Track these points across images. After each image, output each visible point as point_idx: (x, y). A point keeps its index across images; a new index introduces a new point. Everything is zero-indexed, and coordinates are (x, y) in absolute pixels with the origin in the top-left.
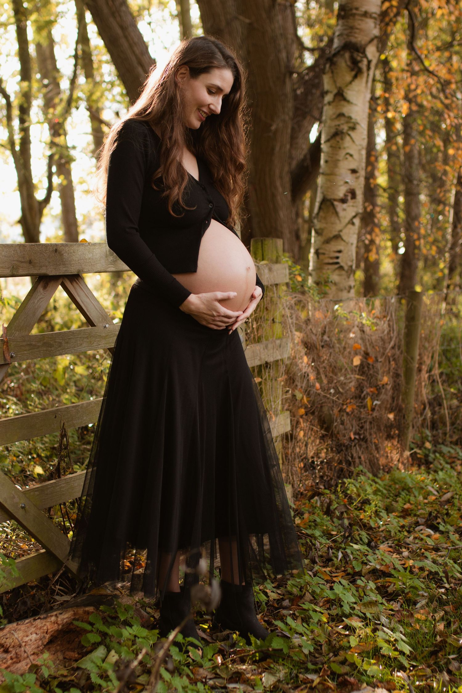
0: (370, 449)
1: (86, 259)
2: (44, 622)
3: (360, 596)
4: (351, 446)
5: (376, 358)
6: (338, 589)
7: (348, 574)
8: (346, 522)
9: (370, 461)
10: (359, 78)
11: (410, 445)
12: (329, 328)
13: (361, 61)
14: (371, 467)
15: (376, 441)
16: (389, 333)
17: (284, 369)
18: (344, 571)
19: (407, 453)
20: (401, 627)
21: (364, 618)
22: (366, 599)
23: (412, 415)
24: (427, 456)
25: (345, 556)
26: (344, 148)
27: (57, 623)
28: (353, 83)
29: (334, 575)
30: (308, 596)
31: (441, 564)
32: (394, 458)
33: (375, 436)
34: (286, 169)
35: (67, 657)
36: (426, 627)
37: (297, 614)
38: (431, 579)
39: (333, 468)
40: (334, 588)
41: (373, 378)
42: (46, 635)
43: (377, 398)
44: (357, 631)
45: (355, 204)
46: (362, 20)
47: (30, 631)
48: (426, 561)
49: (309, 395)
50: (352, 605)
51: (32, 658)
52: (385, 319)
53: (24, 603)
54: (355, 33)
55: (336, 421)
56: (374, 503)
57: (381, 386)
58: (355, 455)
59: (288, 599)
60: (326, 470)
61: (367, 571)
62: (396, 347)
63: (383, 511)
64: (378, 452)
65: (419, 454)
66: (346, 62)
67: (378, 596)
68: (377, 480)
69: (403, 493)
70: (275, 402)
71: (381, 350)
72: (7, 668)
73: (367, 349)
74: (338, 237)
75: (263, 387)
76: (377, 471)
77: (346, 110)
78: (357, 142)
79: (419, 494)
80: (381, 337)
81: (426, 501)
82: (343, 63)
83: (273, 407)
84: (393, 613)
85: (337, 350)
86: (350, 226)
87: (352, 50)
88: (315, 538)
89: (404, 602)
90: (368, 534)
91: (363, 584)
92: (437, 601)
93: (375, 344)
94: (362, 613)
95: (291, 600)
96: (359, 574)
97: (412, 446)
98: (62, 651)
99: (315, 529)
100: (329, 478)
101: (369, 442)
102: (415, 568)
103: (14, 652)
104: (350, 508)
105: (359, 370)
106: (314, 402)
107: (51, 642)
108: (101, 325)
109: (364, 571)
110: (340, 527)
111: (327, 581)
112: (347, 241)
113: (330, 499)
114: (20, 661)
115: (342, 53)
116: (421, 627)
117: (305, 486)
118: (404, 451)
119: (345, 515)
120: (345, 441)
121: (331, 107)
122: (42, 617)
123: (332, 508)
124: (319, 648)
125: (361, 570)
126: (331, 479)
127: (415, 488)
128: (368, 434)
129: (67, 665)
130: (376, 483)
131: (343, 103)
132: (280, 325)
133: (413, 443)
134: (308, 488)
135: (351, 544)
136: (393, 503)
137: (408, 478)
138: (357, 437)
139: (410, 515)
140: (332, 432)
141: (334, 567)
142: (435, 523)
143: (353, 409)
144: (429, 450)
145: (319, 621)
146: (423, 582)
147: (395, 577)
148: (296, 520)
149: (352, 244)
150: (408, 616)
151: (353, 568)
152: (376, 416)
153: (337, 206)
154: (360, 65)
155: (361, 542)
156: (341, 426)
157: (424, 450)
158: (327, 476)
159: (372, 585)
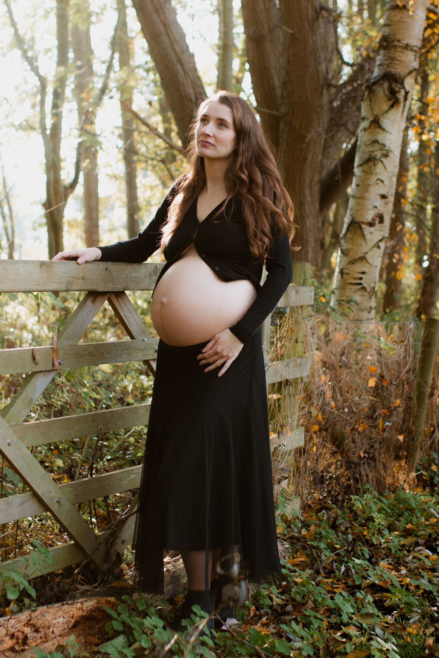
0: (378, 468)
1: (132, 278)
2: (70, 607)
3: (358, 608)
4: (360, 464)
5: (391, 381)
6: (338, 599)
7: (348, 587)
8: (350, 537)
9: (377, 480)
10: (395, 108)
11: (416, 466)
12: (348, 350)
13: (399, 92)
14: (378, 485)
15: (384, 461)
16: (405, 357)
17: (303, 386)
18: (345, 583)
19: (413, 474)
20: (394, 639)
21: (360, 628)
22: (364, 611)
23: (420, 438)
24: (432, 478)
25: (348, 569)
26: (376, 174)
27: (82, 609)
28: (390, 112)
29: (335, 586)
30: (310, 604)
31: (435, 584)
32: (400, 478)
33: (383, 456)
34: (316, 178)
35: (88, 641)
36: (416, 641)
37: (299, 619)
38: (426, 597)
39: (341, 483)
40: (335, 598)
41: (387, 401)
42: (71, 620)
43: (388, 420)
44: (354, 639)
45: (382, 229)
46: (402, 52)
47: (59, 615)
48: (422, 580)
49: (324, 412)
50: (350, 615)
51: (58, 638)
52: (402, 344)
53: (52, 589)
54: (395, 64)
55: (348, 438)
56: (378, 521)
57: (393, 408)
58: (363, 473)
59: (291, 604)
60: (334, 484)
61: (367, 585)
62: (411, 371)
63: (386, 529)
64: (385, 471)
65: (425, 475)
66: (384, 91)
67: (375, 609)
68: (382, 499)
69: (406, 514)
70: (291, 417)
71: (396, 374)
72: (36, 646)
73: (382, 372)
74: (363, 259)
75: (282, 403)
76: (383, 490)
77: (381, 137)
78: (389, 169)
79: (421, 516)
80: (397, 361)
81: (427, 523)
82: (382, 91)
83: (290, 422)
84: (387, 625)
85: (354, 371)
86: (376, 249)
87: (391, 81)
88: (321, 551)
89: (398, 616)
90: (370, 550)
91: (362, 597)
92: (429, 618)
93: (390, 367)
94: (359, 623)
95: (294, 607)
96: (359, 587)
97: (419, 467)
98: (83, 635)
99: (320, 541)
100: (336, 493)
101: (377, 461)
102: (411, 586)
103: (43, 632)
104: (354, 524)
105: (373, 391)
106: (328, 419)
107: (74, 626)
108: (140, 338)
109: (363, 585)
110: (344, 541)
111: (329, 592)
112: (371, 263)
113: (336, 514)
114: (47, 641)
115: (381, 82)
116: (412, 640)
117: (312, 498)
118: (411, 472)
119: (350, 530)
120: (355, 459)
121: (366, 133)
122: (70, 602)
123: (338, 522)
124: (317, 652)
125: (361, 584)
126: (339, 494)
127: (418, 509)
128: (376, 454)
129: (88, 648)
130: (381, 501)
131: (378, 130)
132: (302, 344)
133: (420, 464)
134: (316, 502)
135: (353, 559)
136: (396, 522)
137: (412, 499)
138: (366, 455)
139: (410, 535)
140: (343, 449)
141: (336, 579)
142: (434, 544)
143: (365, 429)
144: (435, 473)
145: (319, 627)
146: (417, 599)
147: (392, 593)
148: (302, 531)
149: (376, 267)
150: (401, 630)
151: (354, 581)
152: (386, 437)
153: (365, 229)
154: (398, 95)
155: (362, 557)
156: (352, 444)
157: (430, 473)
158: (335, 491)
159: (370, 598)
